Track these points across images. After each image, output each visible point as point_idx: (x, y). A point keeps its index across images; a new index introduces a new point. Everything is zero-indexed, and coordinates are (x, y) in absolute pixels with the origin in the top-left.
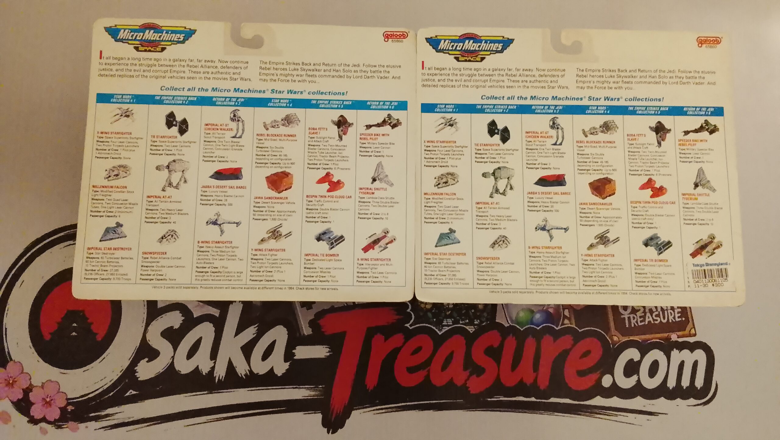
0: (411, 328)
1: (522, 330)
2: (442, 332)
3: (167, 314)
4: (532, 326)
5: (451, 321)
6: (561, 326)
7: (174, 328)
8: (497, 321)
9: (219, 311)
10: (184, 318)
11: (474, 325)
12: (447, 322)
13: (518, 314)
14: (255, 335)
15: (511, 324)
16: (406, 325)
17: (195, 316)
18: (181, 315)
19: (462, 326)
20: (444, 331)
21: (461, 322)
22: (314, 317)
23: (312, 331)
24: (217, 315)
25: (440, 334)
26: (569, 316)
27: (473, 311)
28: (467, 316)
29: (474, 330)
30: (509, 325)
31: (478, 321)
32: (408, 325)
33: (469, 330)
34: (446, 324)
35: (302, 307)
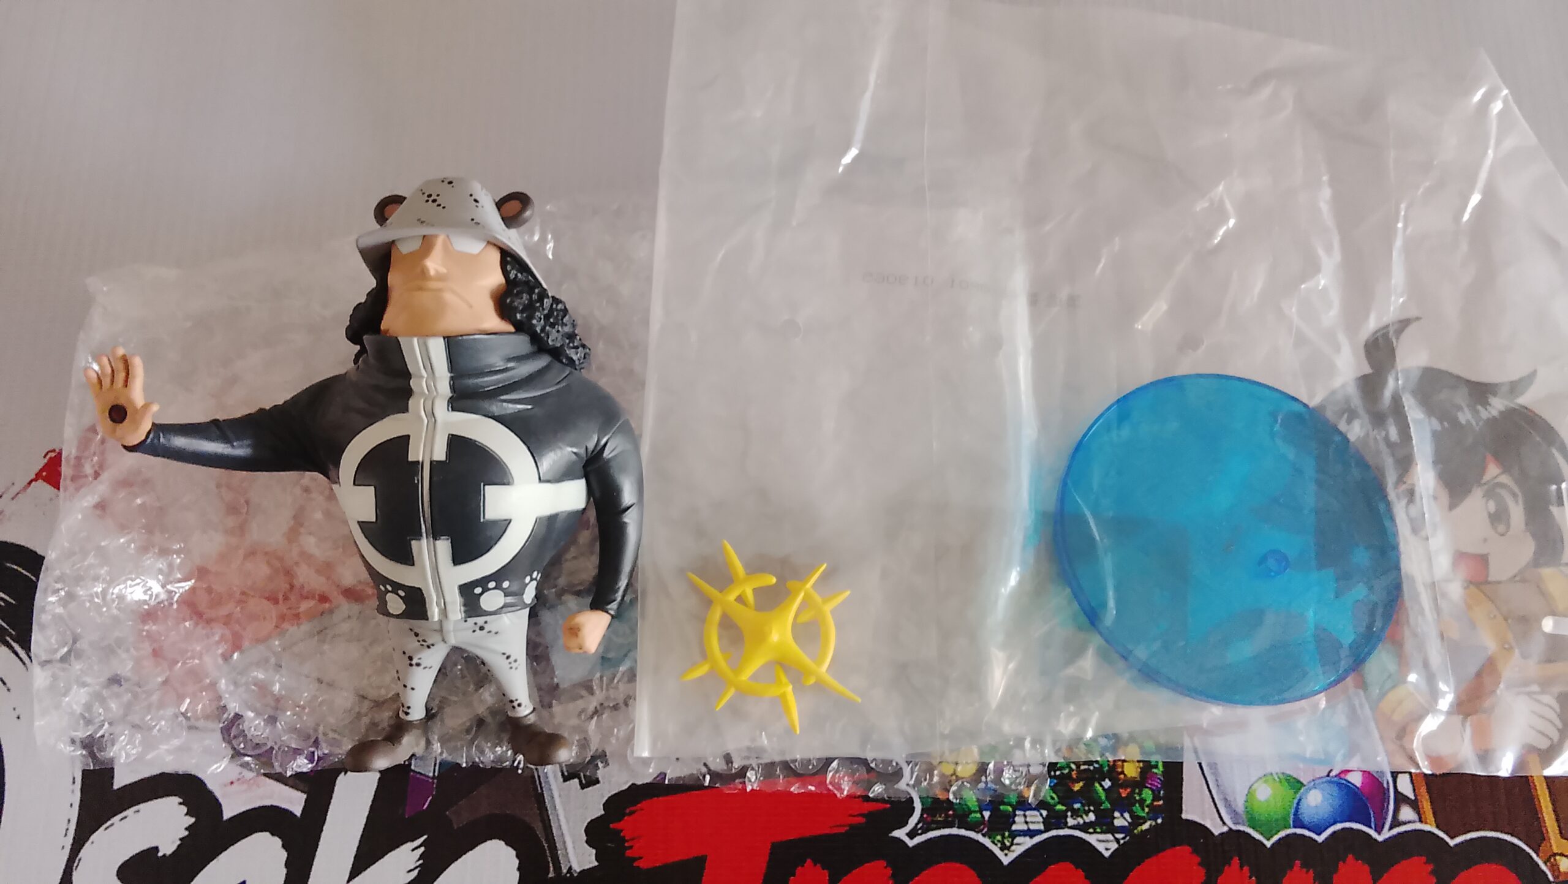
0: (911, 843)
1: (1268, 844)
2: (1012, 856)
3: (141, 806)
4: (1299, 831)
5: (1041, 820)
6: (1391, 828)
7: (160, 854)
8: (1184, 816)
9: (305, 796)
10: (193, 820)
11: (1112, 830)
12: (1026, 823)
13: (1250, 793)
14: (416, 872)
15: (1234, 827)
16: (896, 833)
17: (227, 814)
18: (184, 809)
19: (1078, 833)
20: (1017, 851)
21: (1071, 822)
22: (603, 812)
23: (596, 859)
24: (298, 812)
25: (1006, 861)
26: (1413, 797)
27: (1107, 783)
28: (1090, 800)
29: (1114, 846)
30: (1225, 829)
31: (1127, 815)
32: (900, 834)
33: (1100, 847)
34: (1025, 827)
35: (566, 779)
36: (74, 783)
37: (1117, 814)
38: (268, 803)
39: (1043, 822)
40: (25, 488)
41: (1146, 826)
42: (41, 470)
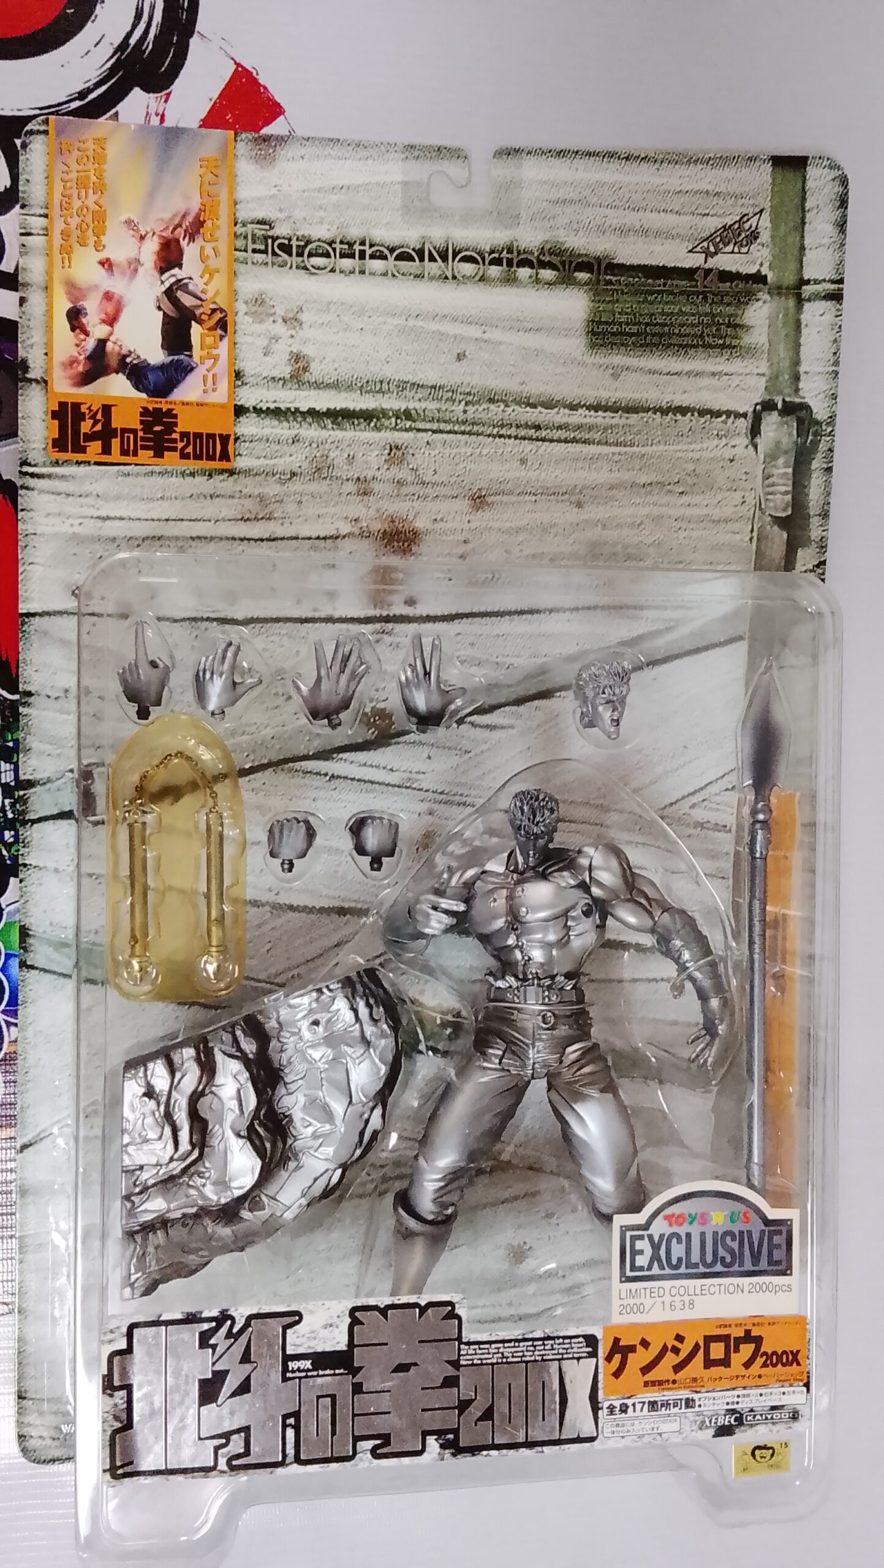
8: (11, 879)
36: (19, 110)
37: (13, 833)
38: (7, 246)
39: (7, 784)
40: (227, 55)
41: (5, 852)
42: (242, 67)
